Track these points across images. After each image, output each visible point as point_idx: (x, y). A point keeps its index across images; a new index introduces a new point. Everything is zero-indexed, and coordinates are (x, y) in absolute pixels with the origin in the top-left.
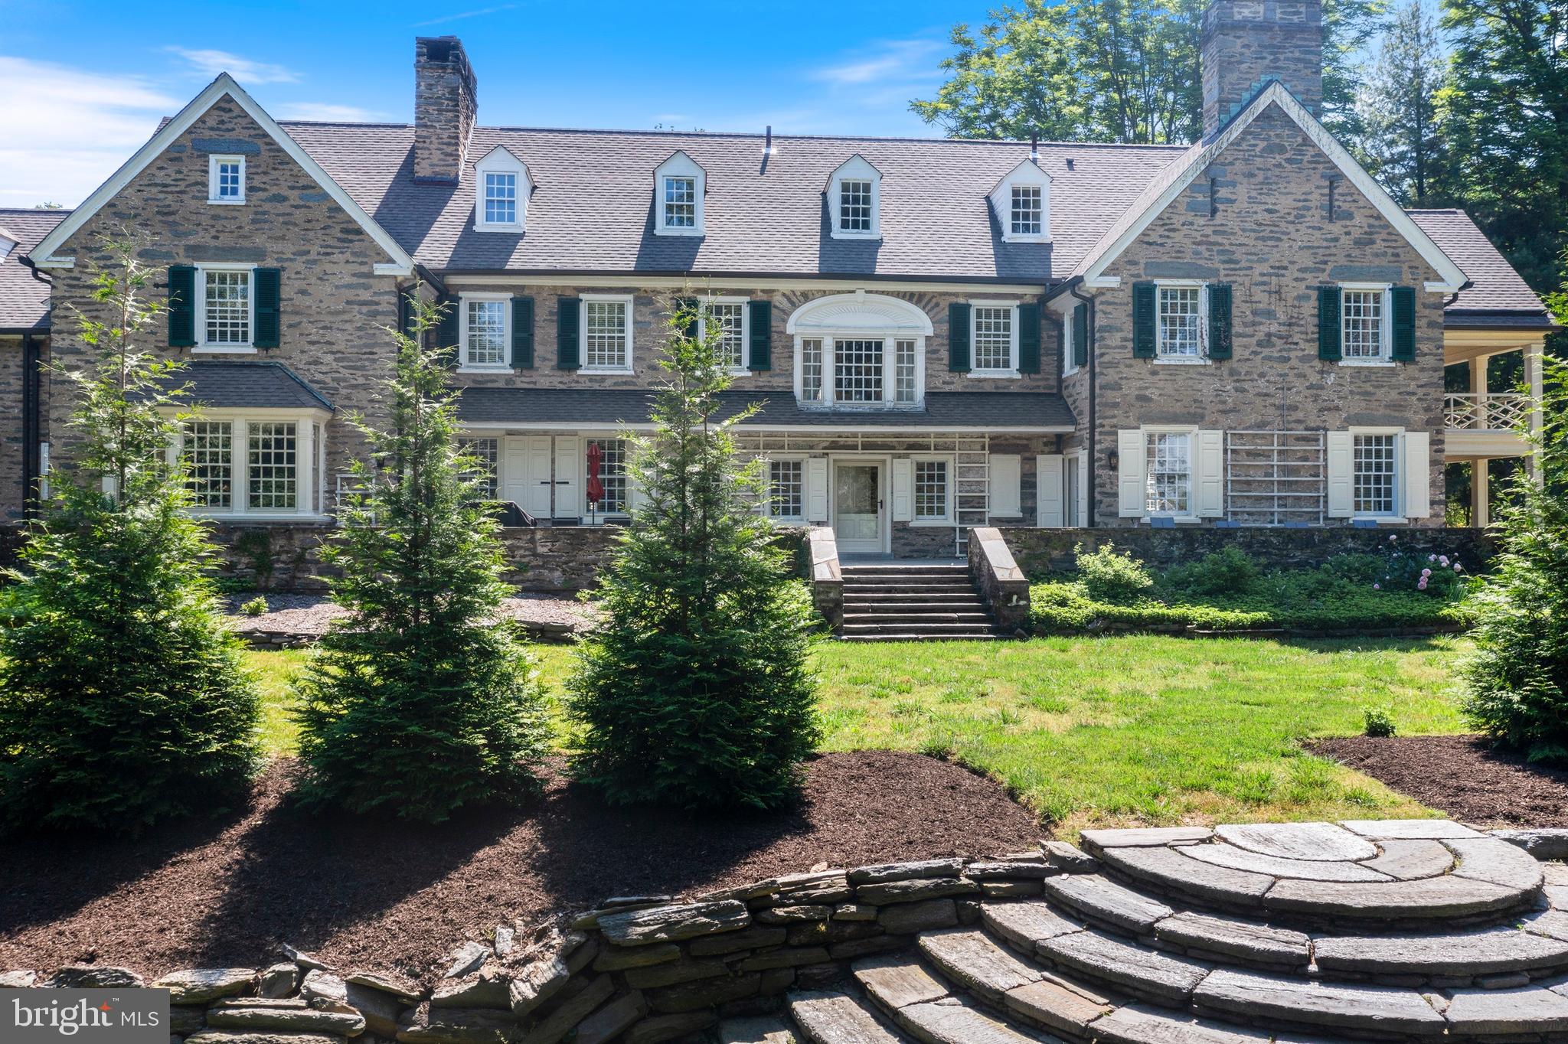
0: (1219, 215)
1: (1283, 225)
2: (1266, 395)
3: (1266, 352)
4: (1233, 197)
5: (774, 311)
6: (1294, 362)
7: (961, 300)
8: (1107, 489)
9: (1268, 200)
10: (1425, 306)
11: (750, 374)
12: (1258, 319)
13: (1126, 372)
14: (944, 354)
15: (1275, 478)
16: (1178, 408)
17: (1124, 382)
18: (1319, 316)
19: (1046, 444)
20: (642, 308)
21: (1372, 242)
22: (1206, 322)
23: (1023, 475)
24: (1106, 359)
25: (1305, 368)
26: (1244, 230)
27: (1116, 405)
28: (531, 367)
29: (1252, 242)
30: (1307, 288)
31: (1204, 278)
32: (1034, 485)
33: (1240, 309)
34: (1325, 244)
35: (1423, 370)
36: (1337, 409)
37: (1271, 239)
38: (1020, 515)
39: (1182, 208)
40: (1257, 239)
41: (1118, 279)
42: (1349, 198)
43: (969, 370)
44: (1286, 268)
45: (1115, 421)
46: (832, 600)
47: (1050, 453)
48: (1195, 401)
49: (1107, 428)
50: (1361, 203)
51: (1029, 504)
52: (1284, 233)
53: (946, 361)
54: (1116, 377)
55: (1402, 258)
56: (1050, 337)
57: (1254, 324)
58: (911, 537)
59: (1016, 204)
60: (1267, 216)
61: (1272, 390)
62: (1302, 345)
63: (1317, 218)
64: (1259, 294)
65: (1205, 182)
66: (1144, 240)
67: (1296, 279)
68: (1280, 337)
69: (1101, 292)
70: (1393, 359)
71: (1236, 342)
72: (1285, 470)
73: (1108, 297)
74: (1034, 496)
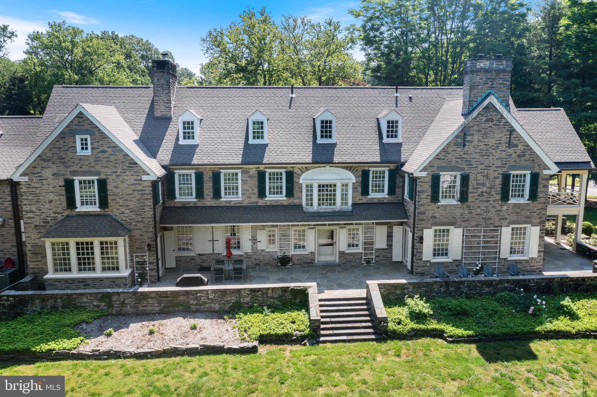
0: (466, 147)
1: (491, 150)
2: (480, 214)
3: (481, 198)
4: (472, 140)
5: (295, 175)
6: (491, 202)
7: (366, 168)
8: (419, 250)
9: (486, 140)
10: (543, 179)
11: (286, 199)
12: (479, 186)
13: (428, 208)
14: (359, 189)
15: (481, 245)
16: (446, 220)
17: (427, 211)
18: (502, 184)
20: (245, 175)
21: (524, 156)
22: (459, 188)
23: (388, 233)
24: (420, 203)
25: (495, 204)
26: (475, 153)
27: (423, 220)
28: (203, 198)
29: (478, 157)
30: (498, 174)
31: (459, 171)
32: (392, 236)
33: (472, 183)
34: (506, 157)
35: (540, 203)
36: (506, 219)
37: (485, 155)
38: (386, 247)
39: (452, 145)
40: (480, 156)
41: (426, 173)
42: (517, 139)
43: (369, 195)
44: (490, 167)
45: (422, 226)
46: (316, 326)
47: (398, 225)
48: (453, 217)
49: (420, 228)
50: (522, 141)
51: (390, 243)
52: (491, 153)
53: (360, 192)
54: (424, 209)
55: (535, 161)
56: (400, 181)
57: (477, 188)
58: (346, 256)
59: (388, 127)
60: (485, 146)
61: (482, 212)
62: (495, 195)
63: (504, 147)
64: (480, 177)
65: (462, 134)
66: (437, 158)
67: (494, 171)
68: (487, 193)
69: (419, 178)
70: (529, 200)
71: (470, 195)
72: (485, 242)
73: (422, 180)
74: (392, 240)
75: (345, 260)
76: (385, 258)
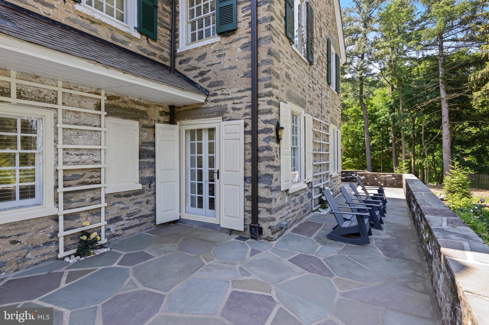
2: (318, 96)
3: (318, 67)
6: (323, 79)
12: (317, 43)
13: (282, 47)
16: (299, 93)
17: (281, 55)
19: (162, 113)
22: (305, 30)
23: (142, 144)
24: (273, 24)
25: (325, 85)
30: (325, 36)
32: (152, 155)
34: (327, 14)
36: (329, 112)
38: (140, 187)
45: (278, 92)
47: (165, 122)
51: (148, 173)
54: (278, 48)
56: (164, 10)
57: (317, 46)
62: (324, 70)
68: (321, 61)
72: (323, 147)
74: (153, 165)
76: (137, 222)
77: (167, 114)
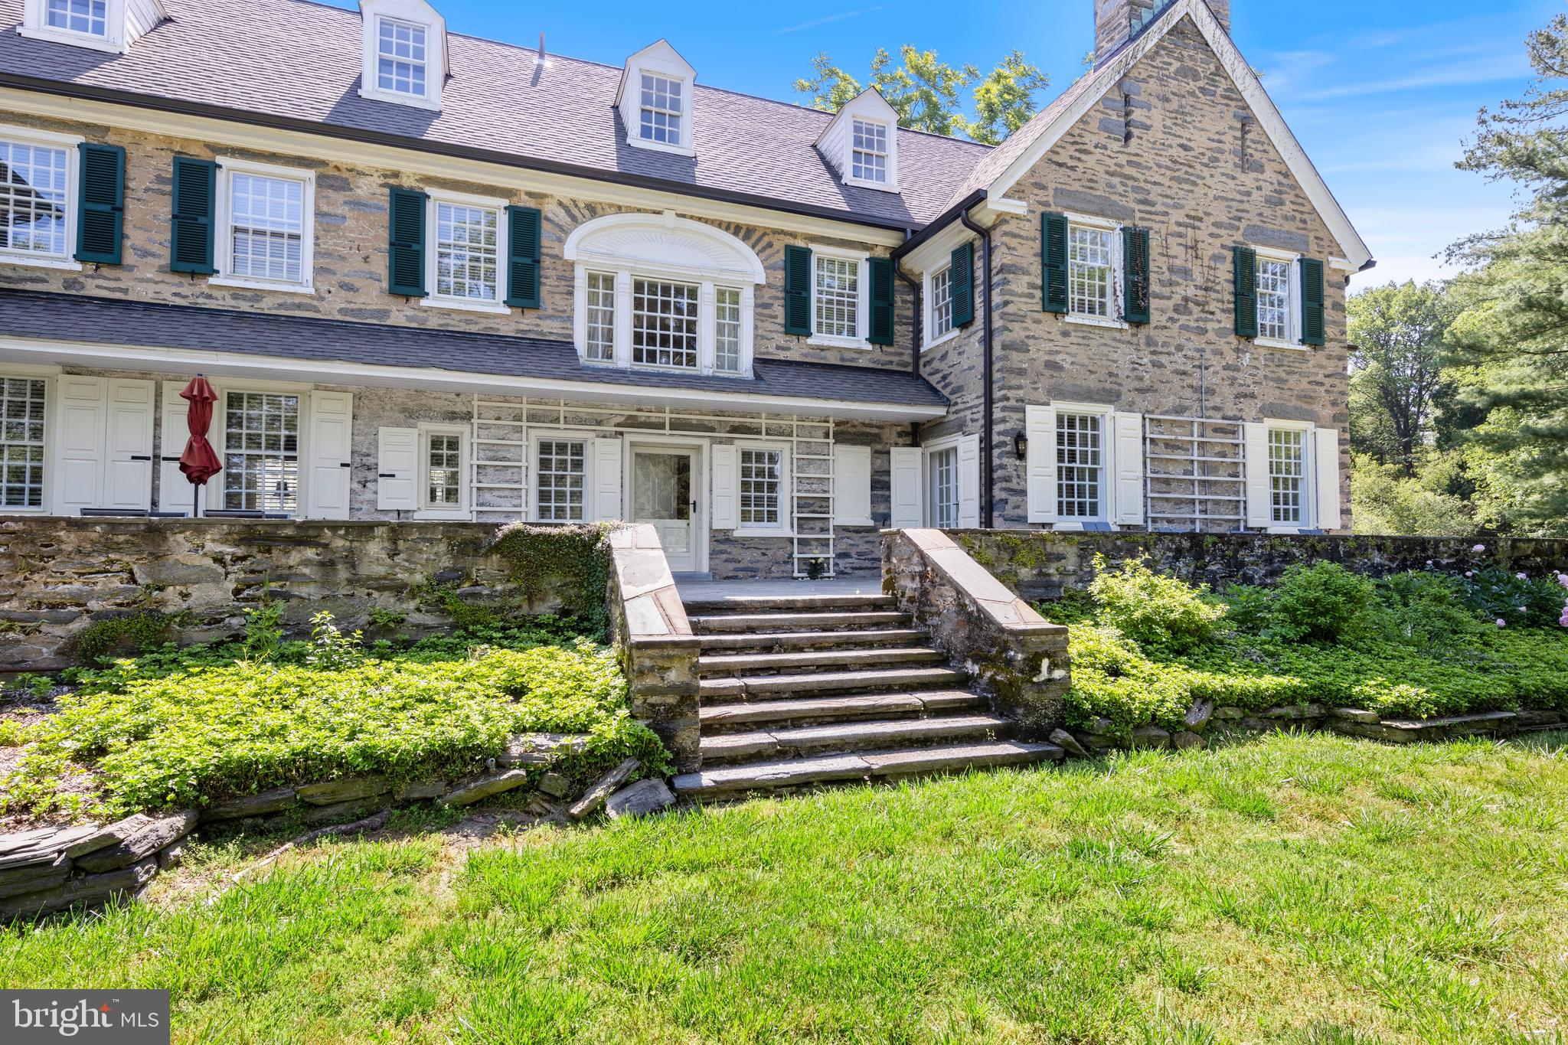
0: (1133, 141)
1: (1198, 166)
2: (1184, 373)
3: (1183, 319)
4: (1148, 122)
5: (545, 226)
6: (1211, 336)
7: (800, 243)
8: (1013, 485)
9: (1185, 134)
10: (1331, 285)
11: (508, 311)
12: (1174, 278)
13: (1035, 330)
14: (779, 310)
15: (1196, 476)
16: (1092, 382)
17: (1031, 342)
18: (1235, 283)
19: (900, 435)
20: (330, 193)
21: (1282, 203)
22: (1120, 275)
23: (875, 473)
24: (1010, 309)
25: (1221, 344)
26: (1159, 166)
27: (1021, 372)
28: (117, 263)
29: (1167, 183)
30: (1223, 246)
31: (1118, 218)
32: (887, 486)
33: (1157, 263)
34: (1239, 197)
35: (1329, 357)
36: (1253, 396)
37: (1187, 181)
38: (871, 523)
39: (1094, 125)
40: (1171, 179)
41: (1024, 204)
42: (1260, 147)
43: (809, 335)
44: (1200, 220)
45: (1021, 393)
46: (672, 689)
47: (905, 445)
48: (1111, 374)
49: (1012, 403)
50: (1272, 155)
51: (882, 509)
52: (1199, 177)
53: (781, 320)
54: (1023, 334)
55: (1308, 226)
56: (904, 301)
57: (1171, 284)
58: (735, 551)
59: (858, 141)
60: (1183, 153)
61: (1188, 368)
62: (1219, 315)
63: (1230, 165)
64: (1176, 250)
65: (1117, 96)
66: (1052, 159)
67: (1211, 235)
68: (1198, 304)
69: (1002, 219)
70: (1303, 342)
71: (1154, 303)
72: (1205, 467)
73: (1012, 227)
74: (887, 500)
75: (731, 566)
76: (868, 564)
77: (907, 434)
